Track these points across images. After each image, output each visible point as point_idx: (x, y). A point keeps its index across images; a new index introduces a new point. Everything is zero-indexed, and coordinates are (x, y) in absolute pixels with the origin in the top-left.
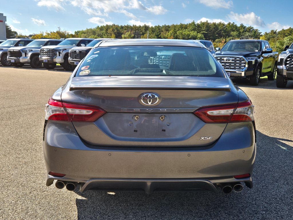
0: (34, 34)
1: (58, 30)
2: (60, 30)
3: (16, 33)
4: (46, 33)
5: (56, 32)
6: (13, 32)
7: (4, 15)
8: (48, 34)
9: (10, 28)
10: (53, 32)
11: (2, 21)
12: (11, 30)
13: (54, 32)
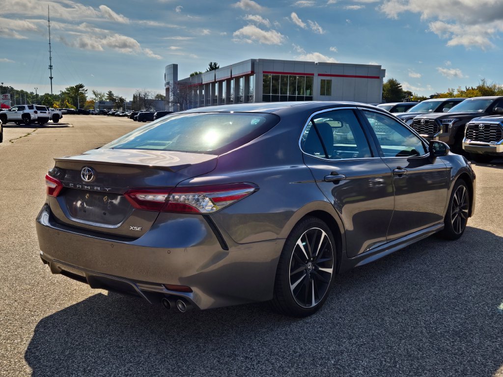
0: (436, 94)
1: (481, 84)
2: (485, 85)
3: (410, 94)
4: (459, 91)
5: (476, 88)
6: (405, 93)
7: (382, 68)
8: (462, 92)
9: (401, 86)
10: (470, 88)
11: (378, 78)
12: (401, 89)
13: (473, 88)
